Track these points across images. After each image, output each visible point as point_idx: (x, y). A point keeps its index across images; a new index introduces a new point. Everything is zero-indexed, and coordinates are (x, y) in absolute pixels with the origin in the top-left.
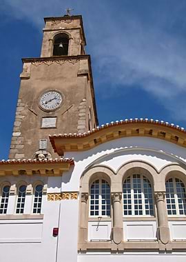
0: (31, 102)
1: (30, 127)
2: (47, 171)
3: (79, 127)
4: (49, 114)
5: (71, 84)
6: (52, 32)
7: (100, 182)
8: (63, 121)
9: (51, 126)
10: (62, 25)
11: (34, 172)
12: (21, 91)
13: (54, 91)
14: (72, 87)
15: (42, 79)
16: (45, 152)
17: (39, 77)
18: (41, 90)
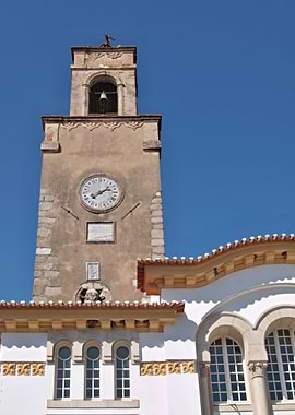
0: (65, 195)
1: (67, 239)
2: (137, 322)
3: (153, 242)
4: (98, 216)
5: (133, 165)
6: (87, 72)
7: (224, 343)
8: (125, 230)
9: (104, 239)
10: (103, 62)
11: (113, 324)
12: (46, 174)
13: (104, 176)
14: (134, 171)
15: (80, 154)
16: (98, 286)
17: (75, 151)
18: (79, 172)
